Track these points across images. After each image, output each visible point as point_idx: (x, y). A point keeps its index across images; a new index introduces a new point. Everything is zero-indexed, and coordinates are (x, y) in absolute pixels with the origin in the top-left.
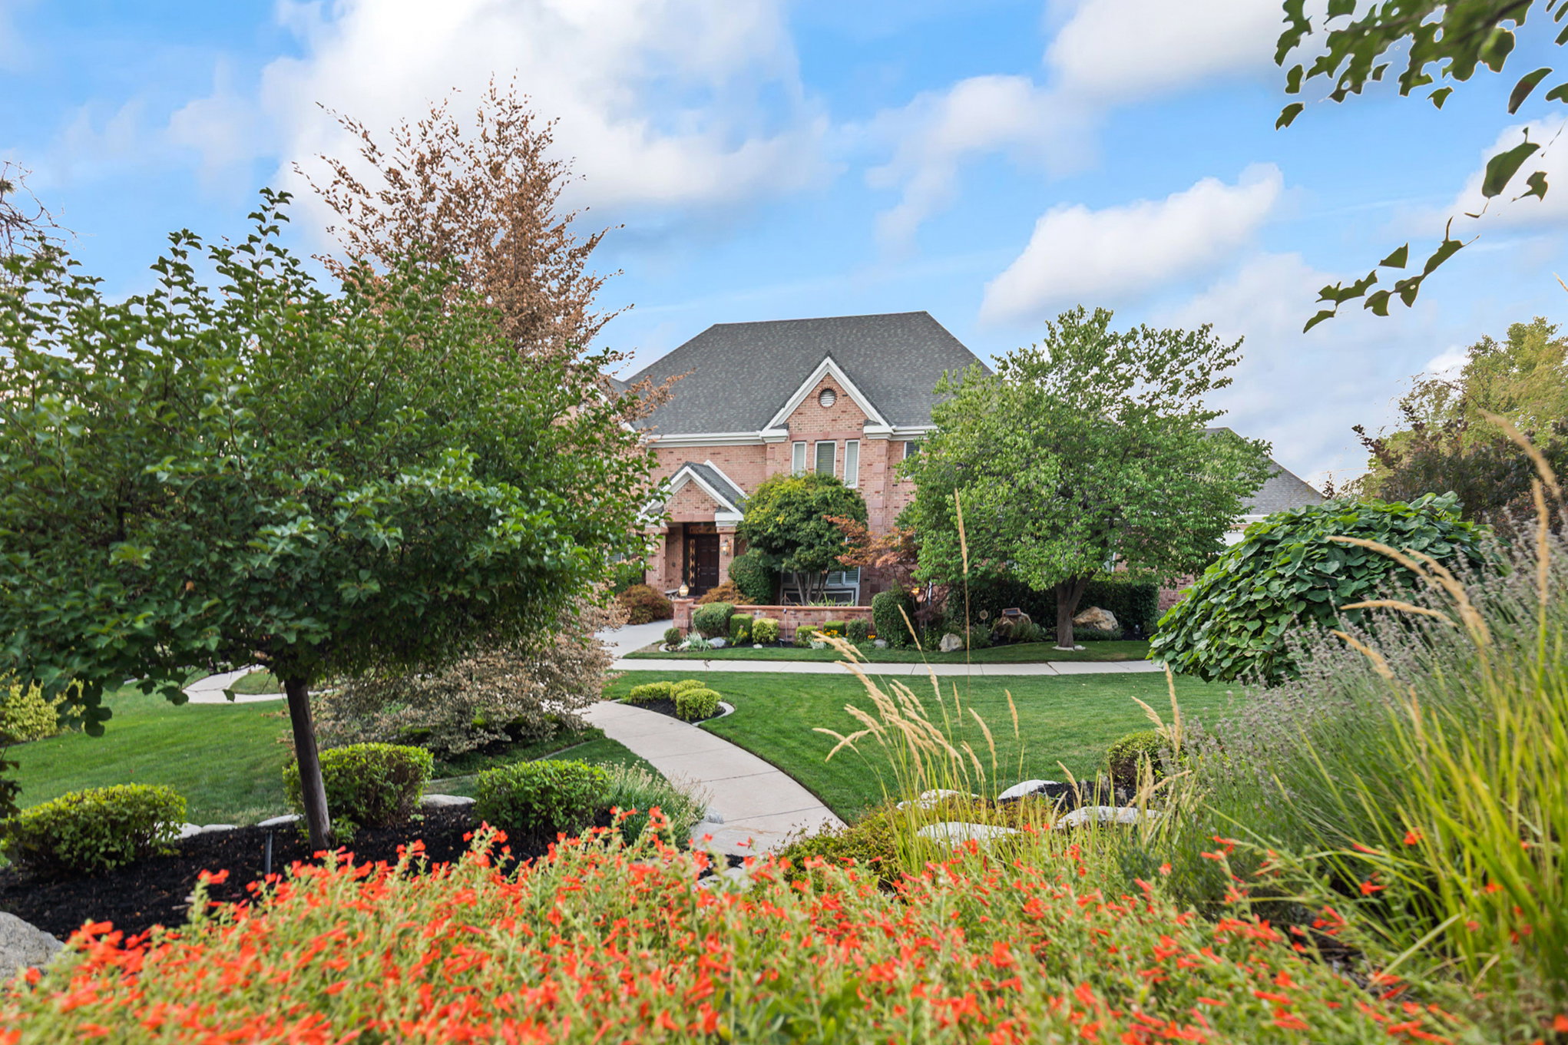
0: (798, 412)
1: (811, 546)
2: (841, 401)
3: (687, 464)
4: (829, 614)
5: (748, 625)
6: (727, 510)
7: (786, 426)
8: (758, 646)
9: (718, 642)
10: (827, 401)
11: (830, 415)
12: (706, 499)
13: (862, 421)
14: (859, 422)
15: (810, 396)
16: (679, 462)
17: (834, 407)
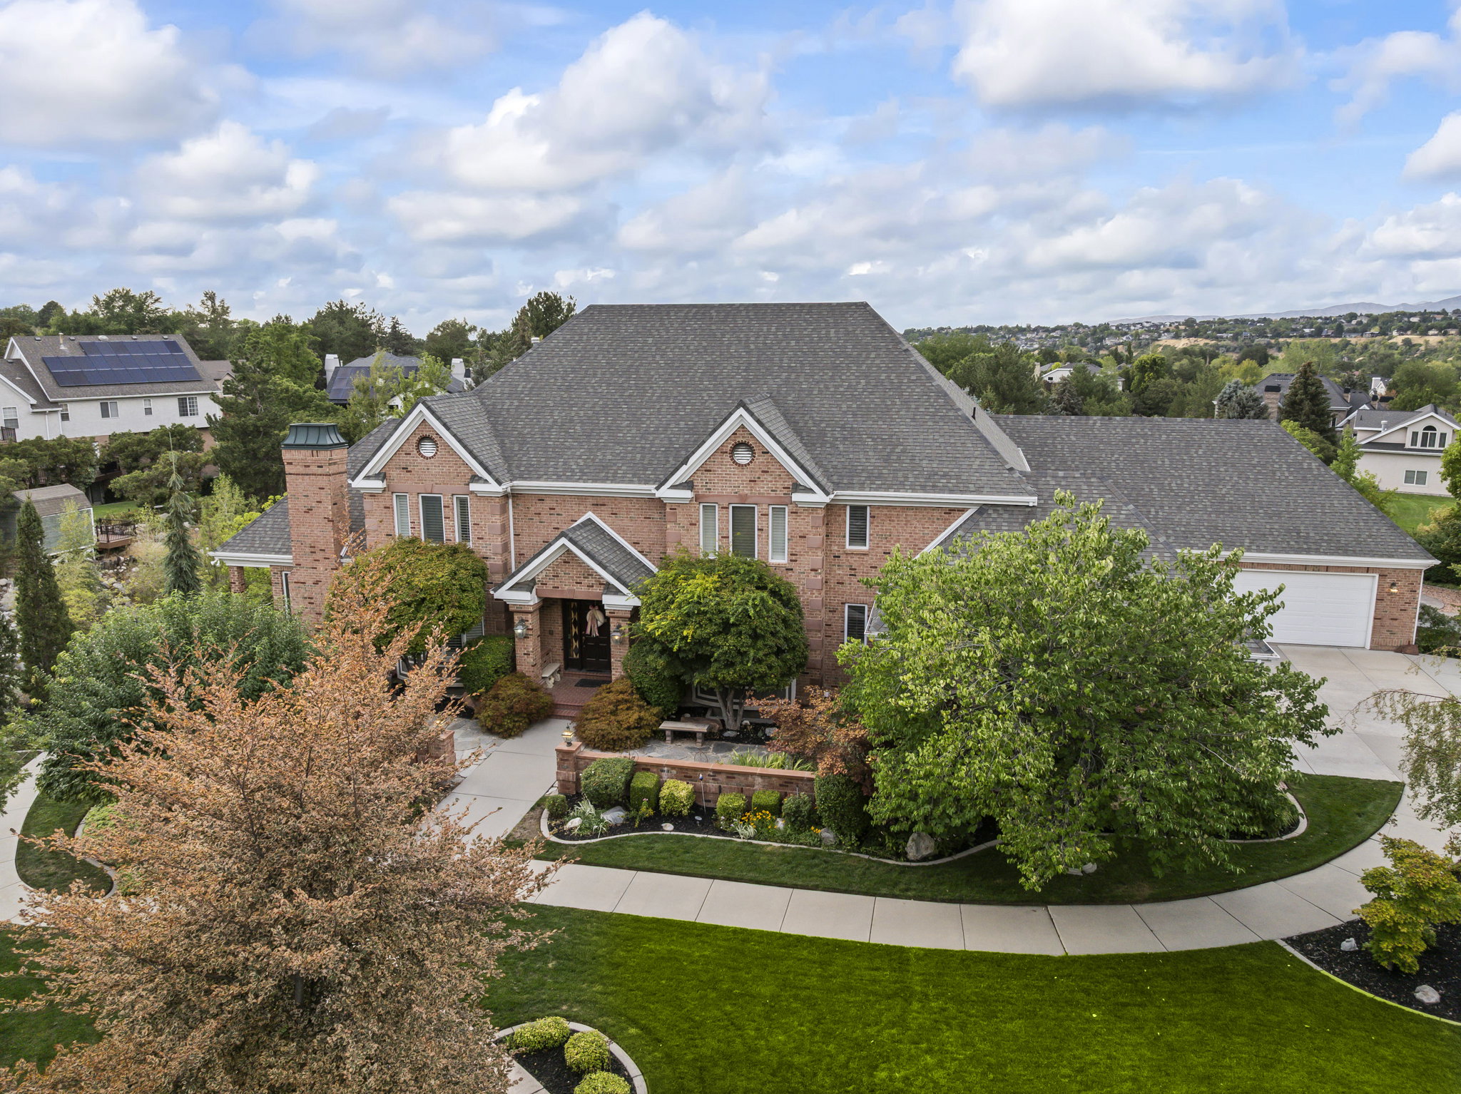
0: (705, 469)
1: (730, 664)
2: (760, 459)
3: (563, 535)
4: (759, 780)
5: (654, 795)
6: (618, 592)
7: (689, 485)
8: (669, 827)
9: (613, 816)
10: (743, 457)
11: (747, 475)
12: (589, 573)
13: (789, 485)
14: (786, 484)
15: (720, 451)
16: (552, 512)
17: (752, 465)
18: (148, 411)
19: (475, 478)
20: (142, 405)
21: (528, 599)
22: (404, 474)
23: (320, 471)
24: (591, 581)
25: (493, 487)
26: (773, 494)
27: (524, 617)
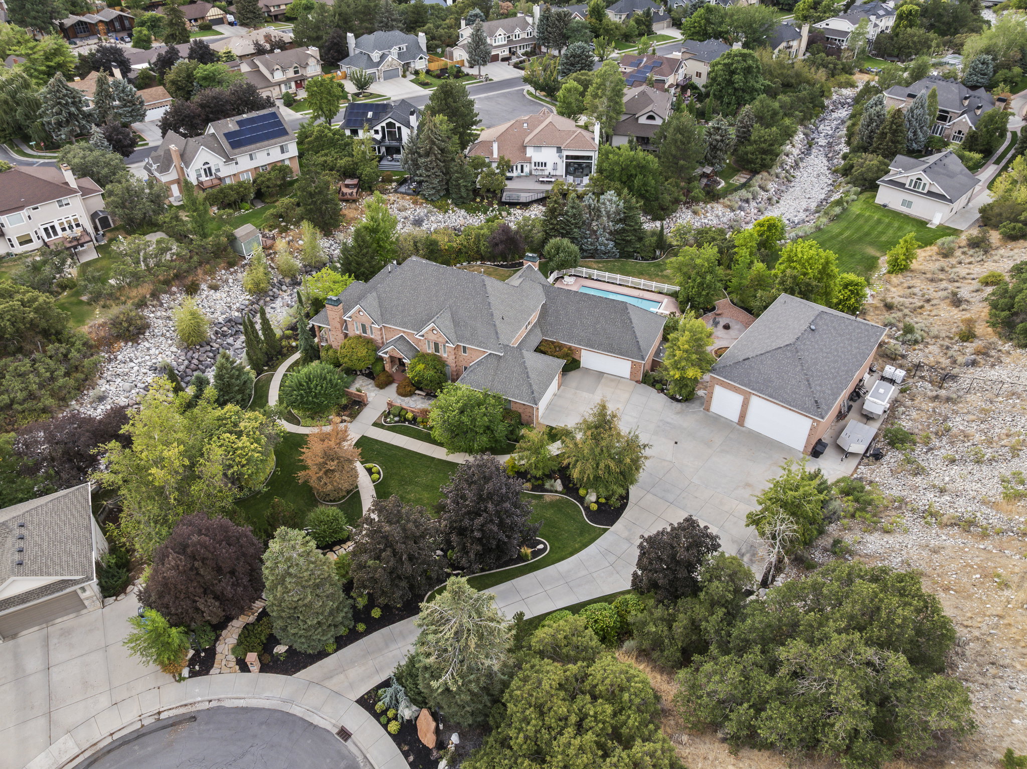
0: (426, 333)
5: (405, 416)
6: (407, 359)
7: (423, 336)
8: (406, 423)
9: (396, 419)
10: (435, 332)
16: (393, 331)
17: (437, 335)
18: (268, 154)
19: (373, 323)
20: (266, 152)
21: (386, 356)
22: (356, 318)
23: (335, 311)
24: (400, 356)
25: (377, 326)
26: (442, 342)
27: (386, 360)
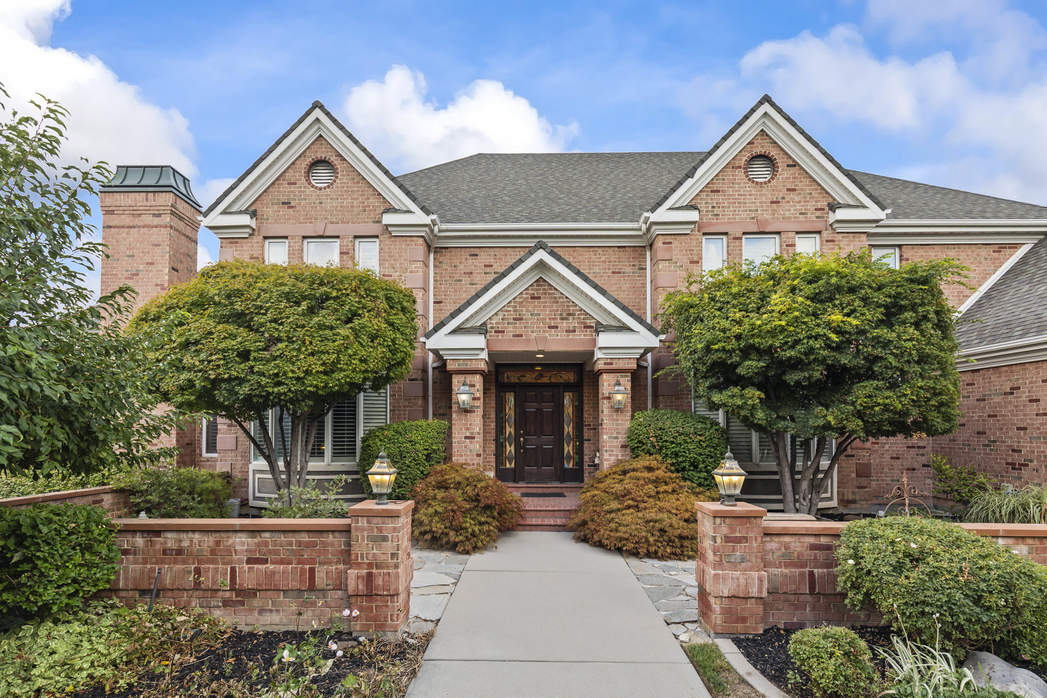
0: (712, 189)
3: (541, 246)
6: (624, 328)
7: (693, 208)
10: (761, 174)
11: (768, 194)
12: (573, 311)
13: (823, 204)
14: (819, 205)
15: (732, 165)
16: (488, 270)
17: (774, 182)
19: (390, 210)
21: (478, 348)
22: (284, 210)
23: (156, 221)
24: (572, 323)
25: (420, 217)
26: (802, 218)
27: (469, 379)
